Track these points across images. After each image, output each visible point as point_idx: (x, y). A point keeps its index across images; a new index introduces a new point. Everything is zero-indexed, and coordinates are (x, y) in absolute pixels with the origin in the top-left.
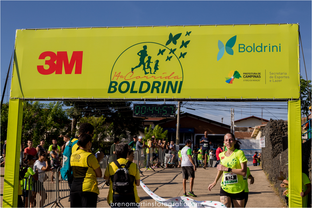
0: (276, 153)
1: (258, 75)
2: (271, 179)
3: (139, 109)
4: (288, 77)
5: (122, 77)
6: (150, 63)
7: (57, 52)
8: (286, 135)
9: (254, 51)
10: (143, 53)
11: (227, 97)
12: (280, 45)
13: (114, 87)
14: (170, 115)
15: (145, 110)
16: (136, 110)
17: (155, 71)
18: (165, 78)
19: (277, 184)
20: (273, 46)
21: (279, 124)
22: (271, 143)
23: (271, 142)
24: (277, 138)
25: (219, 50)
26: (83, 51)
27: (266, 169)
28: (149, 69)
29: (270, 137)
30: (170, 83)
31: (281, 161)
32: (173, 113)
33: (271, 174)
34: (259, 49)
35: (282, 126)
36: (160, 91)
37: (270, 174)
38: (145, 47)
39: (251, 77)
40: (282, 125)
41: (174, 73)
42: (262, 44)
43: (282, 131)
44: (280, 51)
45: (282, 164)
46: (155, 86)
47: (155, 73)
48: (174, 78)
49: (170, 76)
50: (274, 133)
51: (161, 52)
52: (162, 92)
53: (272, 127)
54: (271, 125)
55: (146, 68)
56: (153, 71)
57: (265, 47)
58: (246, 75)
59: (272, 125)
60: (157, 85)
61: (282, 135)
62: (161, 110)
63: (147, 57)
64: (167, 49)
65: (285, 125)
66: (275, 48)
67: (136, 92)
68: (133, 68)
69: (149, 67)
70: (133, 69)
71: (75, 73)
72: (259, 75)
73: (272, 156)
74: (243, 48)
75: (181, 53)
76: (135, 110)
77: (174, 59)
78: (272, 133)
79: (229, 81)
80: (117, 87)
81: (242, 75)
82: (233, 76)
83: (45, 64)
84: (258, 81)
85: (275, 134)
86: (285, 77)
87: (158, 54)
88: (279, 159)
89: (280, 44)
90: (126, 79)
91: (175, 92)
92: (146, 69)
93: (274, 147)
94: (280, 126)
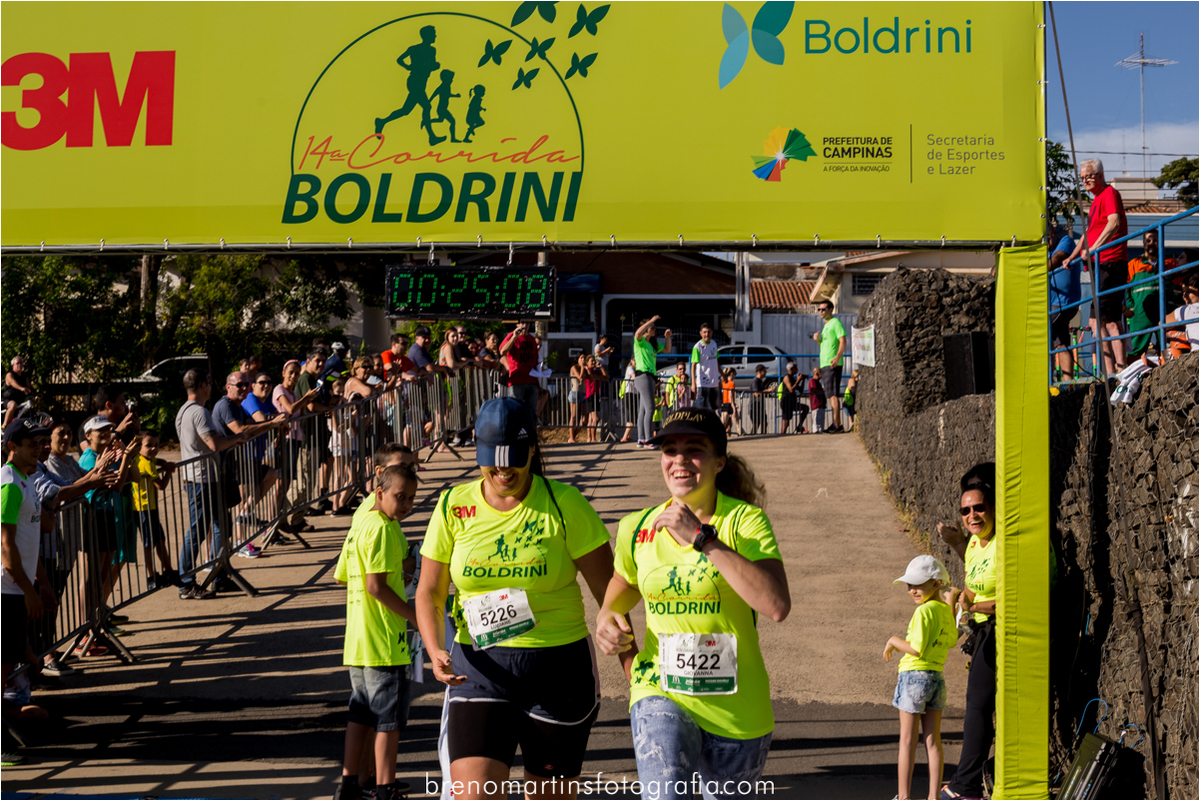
0: (918, 396)
1: (883, 147)
2: (899, 495)
3: (411, 287)
4: (998, 157)
5: (336, 156)
6: (451, 99)
7: (71, 55)
8: (956, 328)
9: (866, 51)
10: (421, 59)
11: (758, 235)
12: (969, 26)
13: (307, 198)
14: (536, 309)
15: (435, 290)
16: (396, 290)
17: (471, 131)
18: (513, 161)
19: (924, 518)
20: (940, 29)
21: (930, 283)
22: (898, 356)
23: (901, 354)
24: (923, 337)
25: (725, 45)
26: (173, 53)
27: (879, 449)
28: (446, 123)
29: (898, 335)
30: (532, 179)
31: (942, 437)
32: (547, 302)
33: (900, 473)
34: (886, 40)
35: (941, 294)
36: (493, 212)
37: (897, 475)
38: (428, 33)
39: (855, 153)
40: (942, 290)
41: (545, 138)
42: (897, 19)
43: (940, 312)
44: (969, 50)
45: (949, 449)
46: (472, 193)
47: (471, 137)
48: (549, 160)
49: (532, 150)
50: (914, 320)
51: (494, 53)
52: (502, 216)
53: (904, 295)
54: (899, 288)
55: (435, 121)
56: (461, 133)
57: (909, 33)
58: (833, 147)
59: (905, 288)
60: (478, 187)
61: (940, 327)
62: (497, 291)
63: (438, 72)
64: (516, 42)
65: (952, 290)
66: (949, 37)
67: (396, 218)
68: (383, 117)
69: (444, 114)
70: (380, 124)
71: (149, 142)
72: (886, 145)
73: (904, 406)
74: (824, 36)
75: (575, 57)
76: (394, 290)
77: (545, 80)
78: (902, 320)
79: (769, 171)
80: (320, 198)
81: (817, 146)
82: (782, 149)
83: (25, 105)
84: (884, 169)
85: (917, 322)
86: (989, 155)
87: (483, 62)
88: (933, 428)
89: (969, 22)
90: (352, 164)
91: (552, 219)
92: (434, 126)
93: (914, 372)
94: (934, 293)
